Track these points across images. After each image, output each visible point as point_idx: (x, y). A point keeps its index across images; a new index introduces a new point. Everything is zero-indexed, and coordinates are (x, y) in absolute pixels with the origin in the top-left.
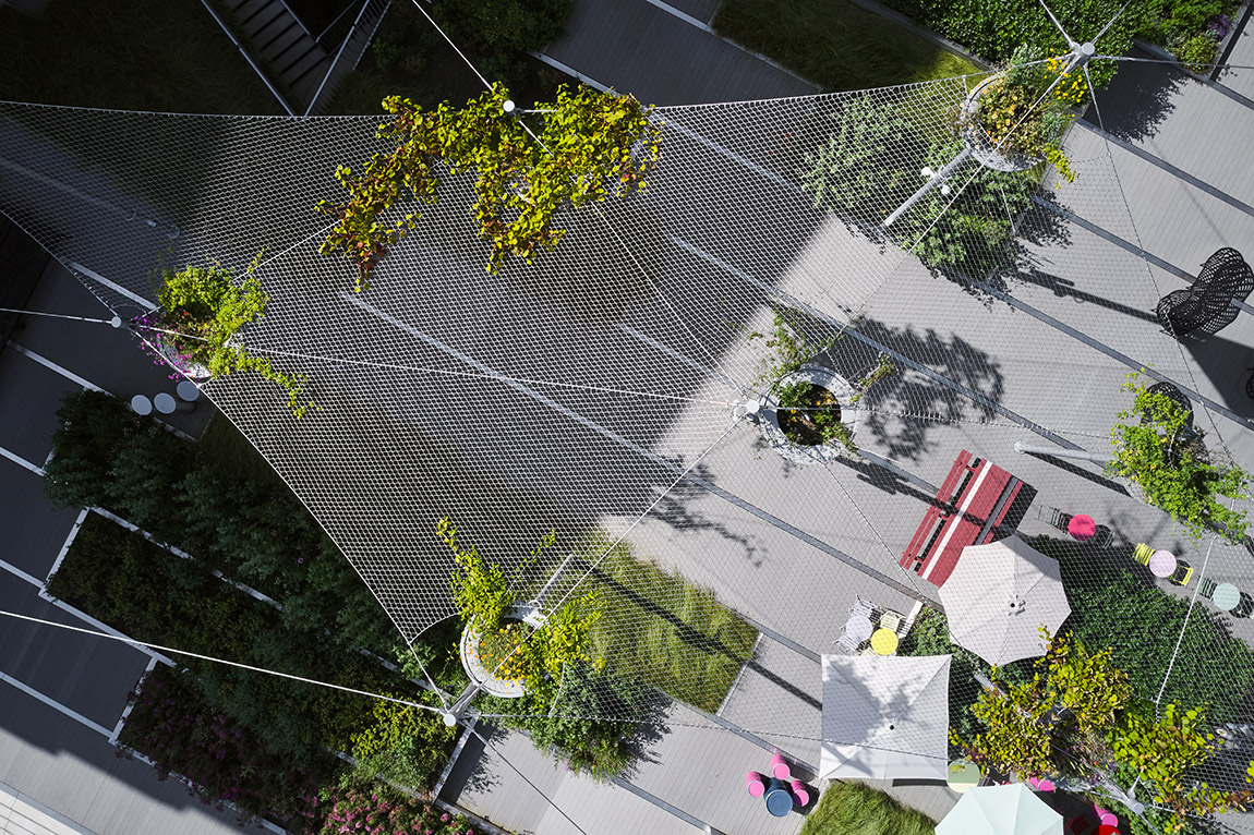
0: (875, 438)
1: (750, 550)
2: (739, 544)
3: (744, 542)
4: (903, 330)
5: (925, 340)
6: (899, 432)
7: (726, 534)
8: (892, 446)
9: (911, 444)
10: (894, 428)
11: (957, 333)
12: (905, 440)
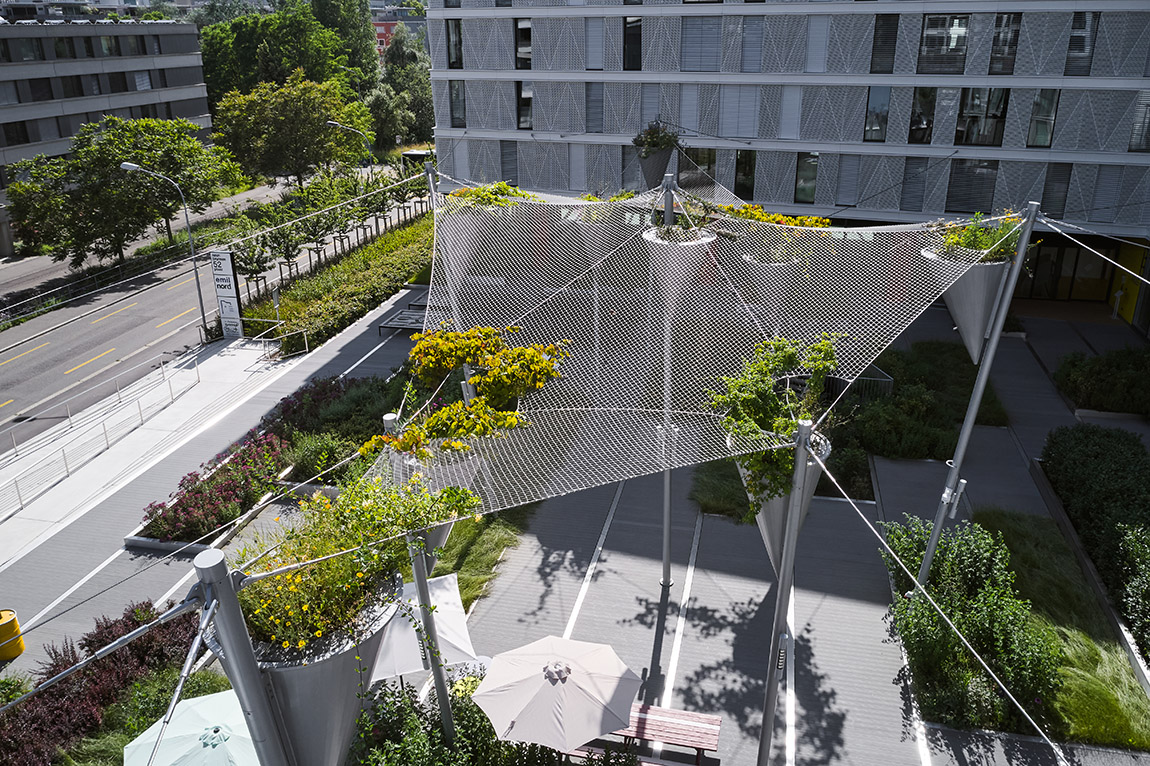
0: (691, 674)
1: (534, 613)
2: (537, 606)
3: (540, 609)
4: (820, 672)
5: (821, 690)
6: (708, 691)
7: (543, 597)
8: (690, 689)
9: (701, 703)
10: (711, 686)
11: (849, 717)
12: (702, 697)
